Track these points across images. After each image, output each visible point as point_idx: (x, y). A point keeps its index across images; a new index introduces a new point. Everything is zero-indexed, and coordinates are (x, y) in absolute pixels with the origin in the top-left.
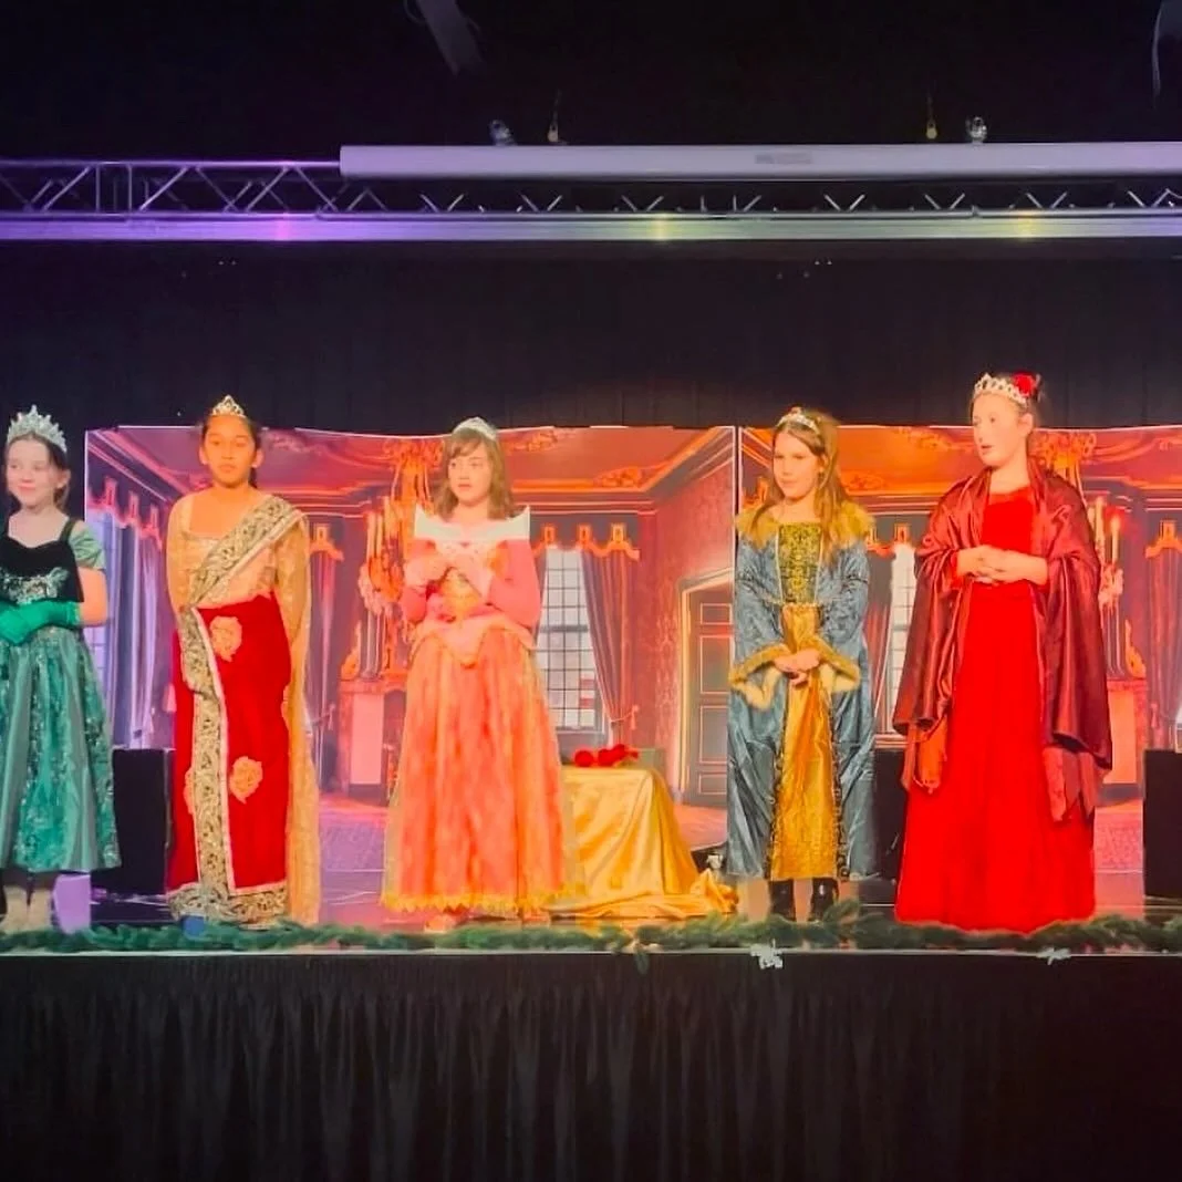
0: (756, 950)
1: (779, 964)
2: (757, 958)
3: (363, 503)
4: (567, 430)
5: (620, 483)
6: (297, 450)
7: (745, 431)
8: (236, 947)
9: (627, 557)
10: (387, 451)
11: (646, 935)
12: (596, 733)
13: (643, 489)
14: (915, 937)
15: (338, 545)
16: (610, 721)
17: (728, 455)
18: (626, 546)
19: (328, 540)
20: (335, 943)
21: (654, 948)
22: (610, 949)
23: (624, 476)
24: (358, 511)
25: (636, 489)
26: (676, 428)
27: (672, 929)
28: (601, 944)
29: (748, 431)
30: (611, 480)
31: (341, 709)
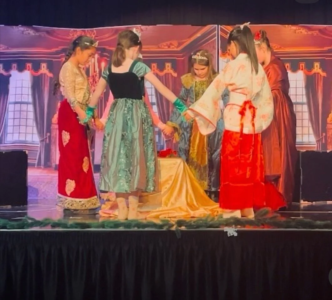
0: (226, 229)
1: (236, 234)
2: (227, 232)
3: (62, 55)
4: (147, 27)
5: (169, 47)
6: (34, 34)
7: (222, 27)
8: (8, 228)
9: (172, 76)
10: (71, 35)
11: (180, 223)
12: (159, 144)
13: (179, 49)
14: (293, 224)
15: (50, 71)
16: (165, 140)
17: (214, 36)
18: (171, 71)
19: (46, 70)
20: (50, 226)
21: (183, 228)
22: (165, 229)
23: (171, 44)
24: (59, 58)
25: (176, 49)
26: (192, 25)
27: (191, 221)
28: (161, 226)
29: (223, 27)
30: (164, 46)
31: (52, 135)
